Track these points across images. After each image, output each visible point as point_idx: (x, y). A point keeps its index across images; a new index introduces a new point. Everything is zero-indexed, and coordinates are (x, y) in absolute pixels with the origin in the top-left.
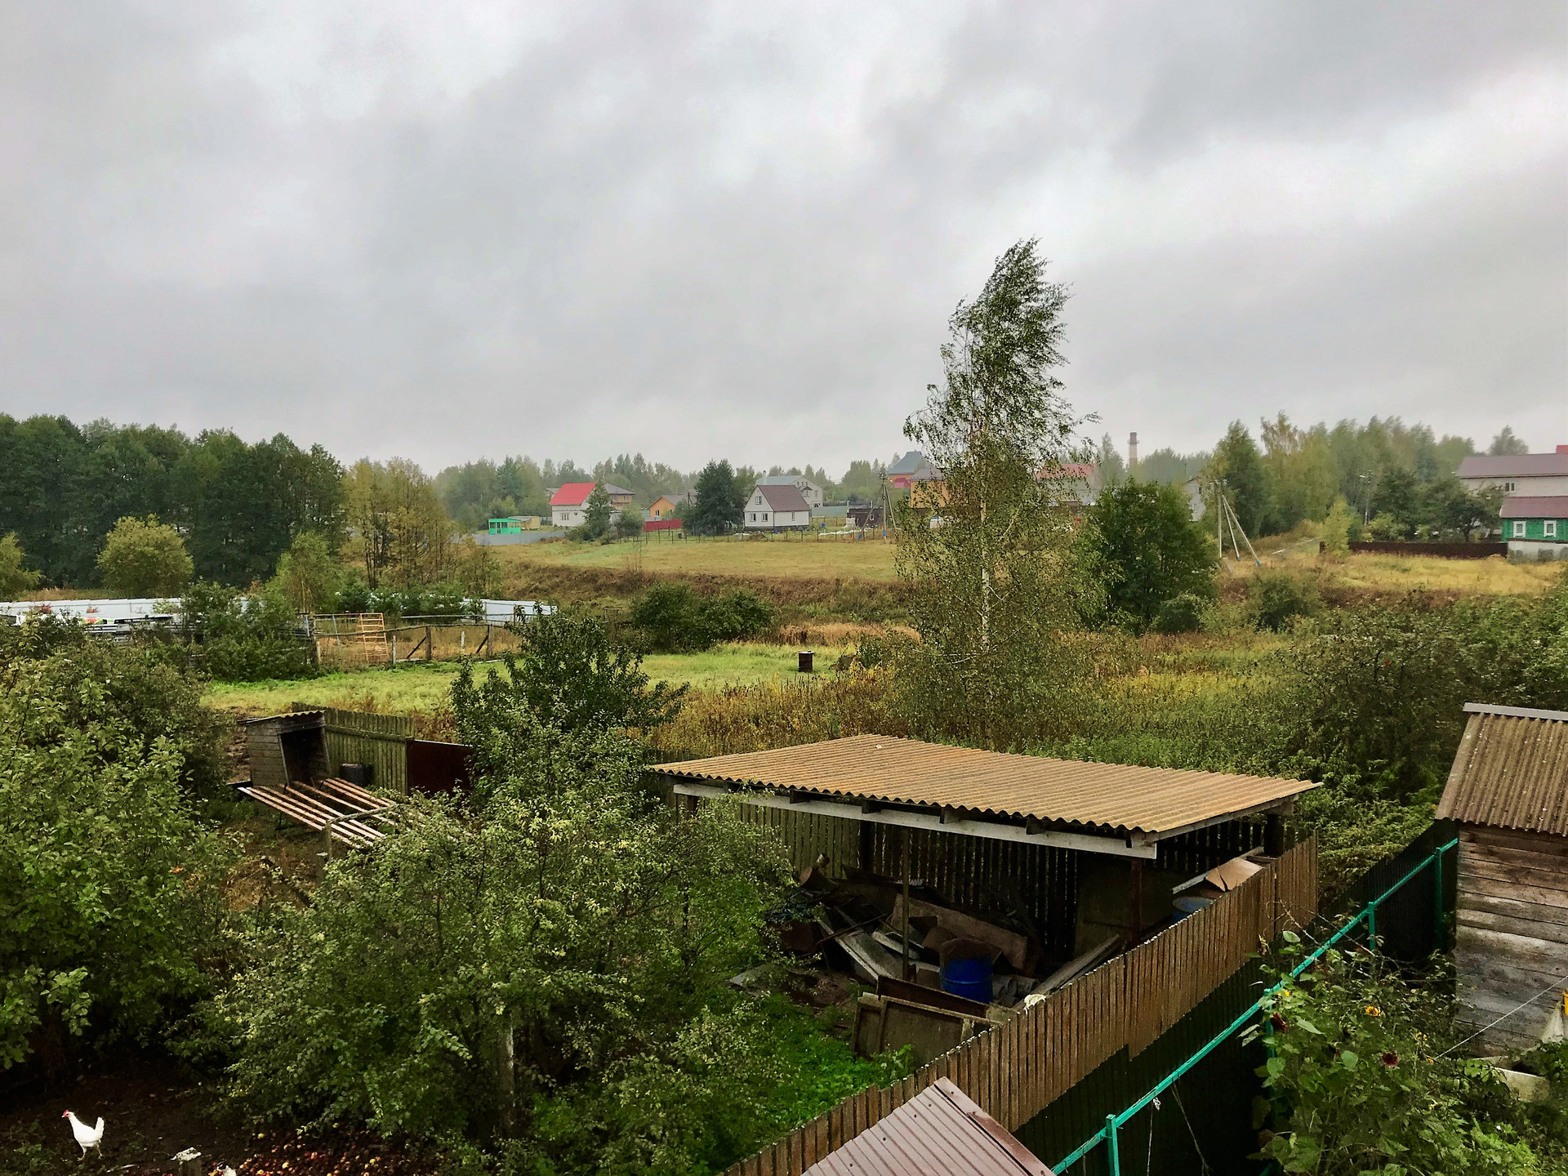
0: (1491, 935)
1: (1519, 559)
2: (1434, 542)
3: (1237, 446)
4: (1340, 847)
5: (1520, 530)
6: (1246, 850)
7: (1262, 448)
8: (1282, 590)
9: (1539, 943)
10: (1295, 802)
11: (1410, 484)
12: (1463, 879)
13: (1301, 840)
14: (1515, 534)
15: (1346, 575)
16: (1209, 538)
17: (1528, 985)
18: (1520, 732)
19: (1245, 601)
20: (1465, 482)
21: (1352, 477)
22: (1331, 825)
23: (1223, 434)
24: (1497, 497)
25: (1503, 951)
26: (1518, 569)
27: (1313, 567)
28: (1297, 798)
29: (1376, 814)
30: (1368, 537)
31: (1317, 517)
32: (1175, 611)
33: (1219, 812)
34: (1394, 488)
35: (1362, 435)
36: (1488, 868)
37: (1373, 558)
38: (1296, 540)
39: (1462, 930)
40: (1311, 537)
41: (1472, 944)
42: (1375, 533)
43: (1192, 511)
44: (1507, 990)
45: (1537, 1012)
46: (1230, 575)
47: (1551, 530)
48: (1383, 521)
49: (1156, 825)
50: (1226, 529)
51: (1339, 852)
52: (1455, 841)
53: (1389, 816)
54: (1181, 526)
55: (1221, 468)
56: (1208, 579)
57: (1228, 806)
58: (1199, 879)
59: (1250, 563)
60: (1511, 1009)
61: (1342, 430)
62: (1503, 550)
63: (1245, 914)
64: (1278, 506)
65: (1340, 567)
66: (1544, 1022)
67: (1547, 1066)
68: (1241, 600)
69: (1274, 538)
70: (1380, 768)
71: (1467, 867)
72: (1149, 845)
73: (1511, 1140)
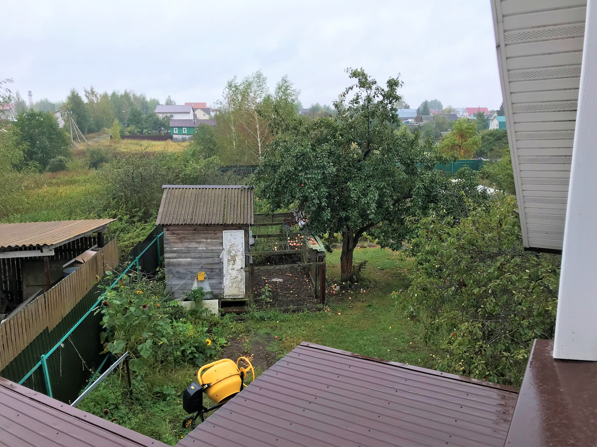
0: (175, 260)
1: (176, 140)
2: (150, 135)
3: (74, 99)
4: (125, 241)
5: (176, 131)
6: (91, 247)
7: (85, 100)
8: (98, 153)
9: (189, 260)
10: (108, 227)
11: (140, 115)
12: (166, 244)
13: (111, 240)
14: (175, 132)
15: (120, 147)
16: (67, 134)
17: (187, 274)
18: (180, 193)
19: (84, 159)
20: (158, 114)
21: (119, 112)
22: (121, 234)
23: (69, 94)
24: (168, 119)
25: (179, 265)
26: (176, 144)
27: (108, 145)
28: (108, 225)
29: (136, 228)
30: (127, 134)
31: (109, 127)
32: (56, 163)
33: (78, 234)
34: (135, 116)
35: (122, 96)
36: (173, 239)
37: (129, 141)
38: (101, 135)
39: (166, 260)
40: (107, 134)
41: (169, 264)
42: (130, 132)
43: (59, 124)
44: (181, 277)
45: (190, 282)
46: (77, 148)
47: (185, 131)
48: (132, 128)
49: (53, 242)
50: (74, 131)
51: (125, 243)
52: (163, 233)
53: (141, 228)
54: (55, 130)
55: (69, 107)
56: (68, 150)
57: (82, 231)
58: (73, 260)
59: (84, 144)
60: (182, 282)
61: (114, 95)
62: (171, 138)
63: (92, 269)
64: (93, 122)
65: (118, 145)
66: (192, 284)
67: (194, 297)
68: (82, 158)
69: (93, 135)
70: (137, 212)
71: (166, 239)
72: (51, 250)
73: (185, 323)
